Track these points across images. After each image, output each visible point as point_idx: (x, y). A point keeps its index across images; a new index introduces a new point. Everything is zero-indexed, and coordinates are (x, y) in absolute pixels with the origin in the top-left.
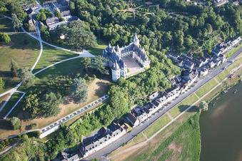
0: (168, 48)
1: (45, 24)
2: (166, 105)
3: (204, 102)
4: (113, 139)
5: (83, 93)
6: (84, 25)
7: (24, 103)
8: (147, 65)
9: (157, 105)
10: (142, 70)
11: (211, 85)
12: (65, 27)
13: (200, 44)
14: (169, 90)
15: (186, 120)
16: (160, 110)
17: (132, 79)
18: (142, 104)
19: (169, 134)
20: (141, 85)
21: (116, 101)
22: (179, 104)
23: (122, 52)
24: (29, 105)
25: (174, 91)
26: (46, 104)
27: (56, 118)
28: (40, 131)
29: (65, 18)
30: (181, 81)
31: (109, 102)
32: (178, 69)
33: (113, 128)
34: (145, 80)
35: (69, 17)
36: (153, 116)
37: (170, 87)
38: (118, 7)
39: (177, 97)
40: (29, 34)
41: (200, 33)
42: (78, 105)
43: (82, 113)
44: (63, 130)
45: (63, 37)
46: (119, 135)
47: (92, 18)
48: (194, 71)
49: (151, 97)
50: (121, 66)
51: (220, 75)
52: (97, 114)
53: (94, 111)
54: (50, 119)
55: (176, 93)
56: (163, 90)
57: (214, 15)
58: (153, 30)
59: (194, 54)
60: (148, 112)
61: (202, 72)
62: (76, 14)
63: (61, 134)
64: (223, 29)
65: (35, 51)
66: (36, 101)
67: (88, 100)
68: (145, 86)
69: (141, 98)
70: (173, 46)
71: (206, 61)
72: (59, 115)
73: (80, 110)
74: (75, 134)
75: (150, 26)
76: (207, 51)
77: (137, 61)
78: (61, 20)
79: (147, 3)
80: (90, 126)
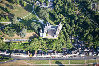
2: (52, 57)
4: (22, 56)
8: (56, 37)
10: (53, 38)
11: (81, 62)
16: (48, 57)
18: (43, 51)
20: (47, 44)
22: (58, 60)
23: (51, 27)
25: (60, 54)
28: (5, 39)
29: (49, 5)
30: (68, 52)
31: (30, 43)
36: (44, 58)
37: (61, 51)
39: (60, 57)
43: (19, 41)
46: (25, 56)
48: (78, 51)
49: (49, 50)
50: (43, 32)
51: (90, 60)
53: (24, 43)
56: (56, 51)
60: (41, 55)
61: (81, 54)
63: (8, 44)
68: (49, 45)
69: (44, 48)
71: (88, 50)
78: (47, 5)
79: (87, 12)
80: (19, 47)
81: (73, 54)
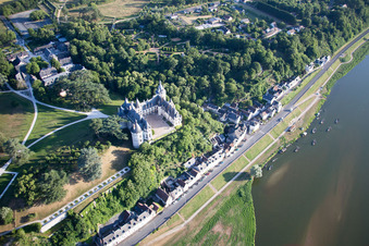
0: (205, 98)
1: (39, 77)
2: (207, 174)
3: (257, 167)
4: (139, 225)
5: (95, 167)
6: (91, 76)
7: (16, 187)
8: (177, 122)
9: (195, 174)
10: (172, 130)
11: (265, 143)
12: (65, 80)
13: (247, 89)
14: (210, 154)
15: (234, 192)
16: (199, 180)
17: (159, 144)
18: (175, 176)
19: (212, 213)
20: (172, 150)
21: (139, 174)
22: (224, 172)
23: (144, 108)
24: (23, 189)
25: (216, 155)
26: (46, 187)
27: (61, 203)
28: (41, 222)
29: (65, 68)
30: (225, 141)
31: (130, 176)
32: (219, 125)
33: (138, 210)
34: (176, 143)
35: (71, 66)
36: (190, 190)
37: (211, 149)
38: (136, 47)
39: (220, 163)
40: (18, 92)
41: (246, 76)
42: (90, 184)
43: (96, 195)
44: (72, 219)
45: (63, 94)
46: (146, 219)
47: (101, 65)
48: (241, 126)
49: (187, 165)
50: (144, 126)
51: (276, 129)
52: (116, 193)
53: (111, 190)
54: (53, 205)
55: (218, 157)
56: (201, 155)
57: (262, 50)
58: (183, 76)
59: (240, 104)
60: (183, 185)
61: (251, 127)
62: (79, 61)
63: (69, 225)
64: (276, 68)
65: (28, 116)
66: (32, 183)
67: (102, 176)
68: (177, 151)
69: (173, 167)
70: (212, 94)
71: (256, 112)
72: (64, 200)
73: (92, 190)
74: (89, 222)
75: (179, 70)
76: (257, 98)
77: (164, 118)
78: (59, 71)
79: (175, 40)
80: (107, 210)
81: (241, 136)
